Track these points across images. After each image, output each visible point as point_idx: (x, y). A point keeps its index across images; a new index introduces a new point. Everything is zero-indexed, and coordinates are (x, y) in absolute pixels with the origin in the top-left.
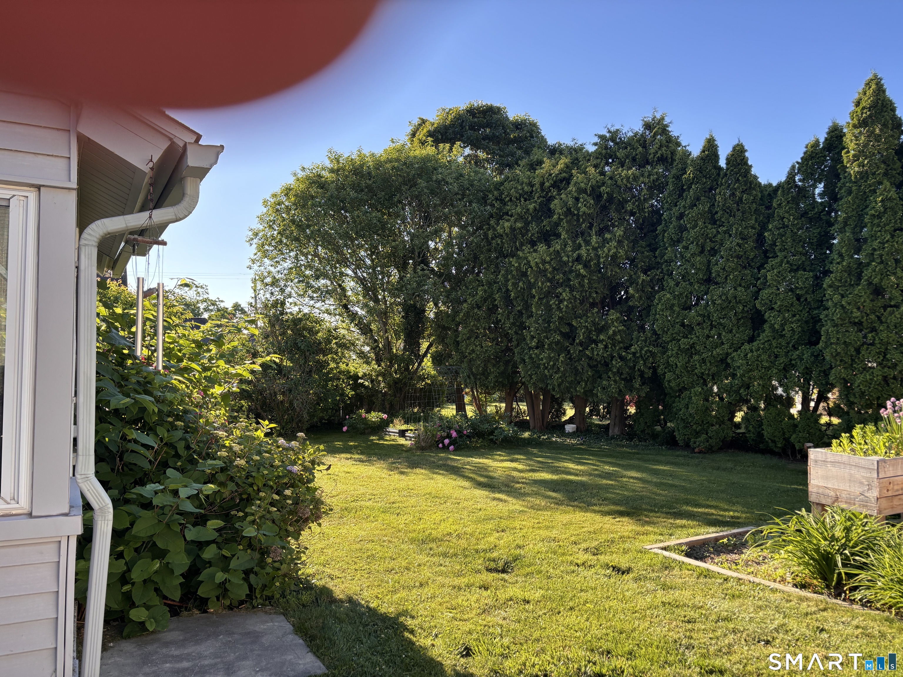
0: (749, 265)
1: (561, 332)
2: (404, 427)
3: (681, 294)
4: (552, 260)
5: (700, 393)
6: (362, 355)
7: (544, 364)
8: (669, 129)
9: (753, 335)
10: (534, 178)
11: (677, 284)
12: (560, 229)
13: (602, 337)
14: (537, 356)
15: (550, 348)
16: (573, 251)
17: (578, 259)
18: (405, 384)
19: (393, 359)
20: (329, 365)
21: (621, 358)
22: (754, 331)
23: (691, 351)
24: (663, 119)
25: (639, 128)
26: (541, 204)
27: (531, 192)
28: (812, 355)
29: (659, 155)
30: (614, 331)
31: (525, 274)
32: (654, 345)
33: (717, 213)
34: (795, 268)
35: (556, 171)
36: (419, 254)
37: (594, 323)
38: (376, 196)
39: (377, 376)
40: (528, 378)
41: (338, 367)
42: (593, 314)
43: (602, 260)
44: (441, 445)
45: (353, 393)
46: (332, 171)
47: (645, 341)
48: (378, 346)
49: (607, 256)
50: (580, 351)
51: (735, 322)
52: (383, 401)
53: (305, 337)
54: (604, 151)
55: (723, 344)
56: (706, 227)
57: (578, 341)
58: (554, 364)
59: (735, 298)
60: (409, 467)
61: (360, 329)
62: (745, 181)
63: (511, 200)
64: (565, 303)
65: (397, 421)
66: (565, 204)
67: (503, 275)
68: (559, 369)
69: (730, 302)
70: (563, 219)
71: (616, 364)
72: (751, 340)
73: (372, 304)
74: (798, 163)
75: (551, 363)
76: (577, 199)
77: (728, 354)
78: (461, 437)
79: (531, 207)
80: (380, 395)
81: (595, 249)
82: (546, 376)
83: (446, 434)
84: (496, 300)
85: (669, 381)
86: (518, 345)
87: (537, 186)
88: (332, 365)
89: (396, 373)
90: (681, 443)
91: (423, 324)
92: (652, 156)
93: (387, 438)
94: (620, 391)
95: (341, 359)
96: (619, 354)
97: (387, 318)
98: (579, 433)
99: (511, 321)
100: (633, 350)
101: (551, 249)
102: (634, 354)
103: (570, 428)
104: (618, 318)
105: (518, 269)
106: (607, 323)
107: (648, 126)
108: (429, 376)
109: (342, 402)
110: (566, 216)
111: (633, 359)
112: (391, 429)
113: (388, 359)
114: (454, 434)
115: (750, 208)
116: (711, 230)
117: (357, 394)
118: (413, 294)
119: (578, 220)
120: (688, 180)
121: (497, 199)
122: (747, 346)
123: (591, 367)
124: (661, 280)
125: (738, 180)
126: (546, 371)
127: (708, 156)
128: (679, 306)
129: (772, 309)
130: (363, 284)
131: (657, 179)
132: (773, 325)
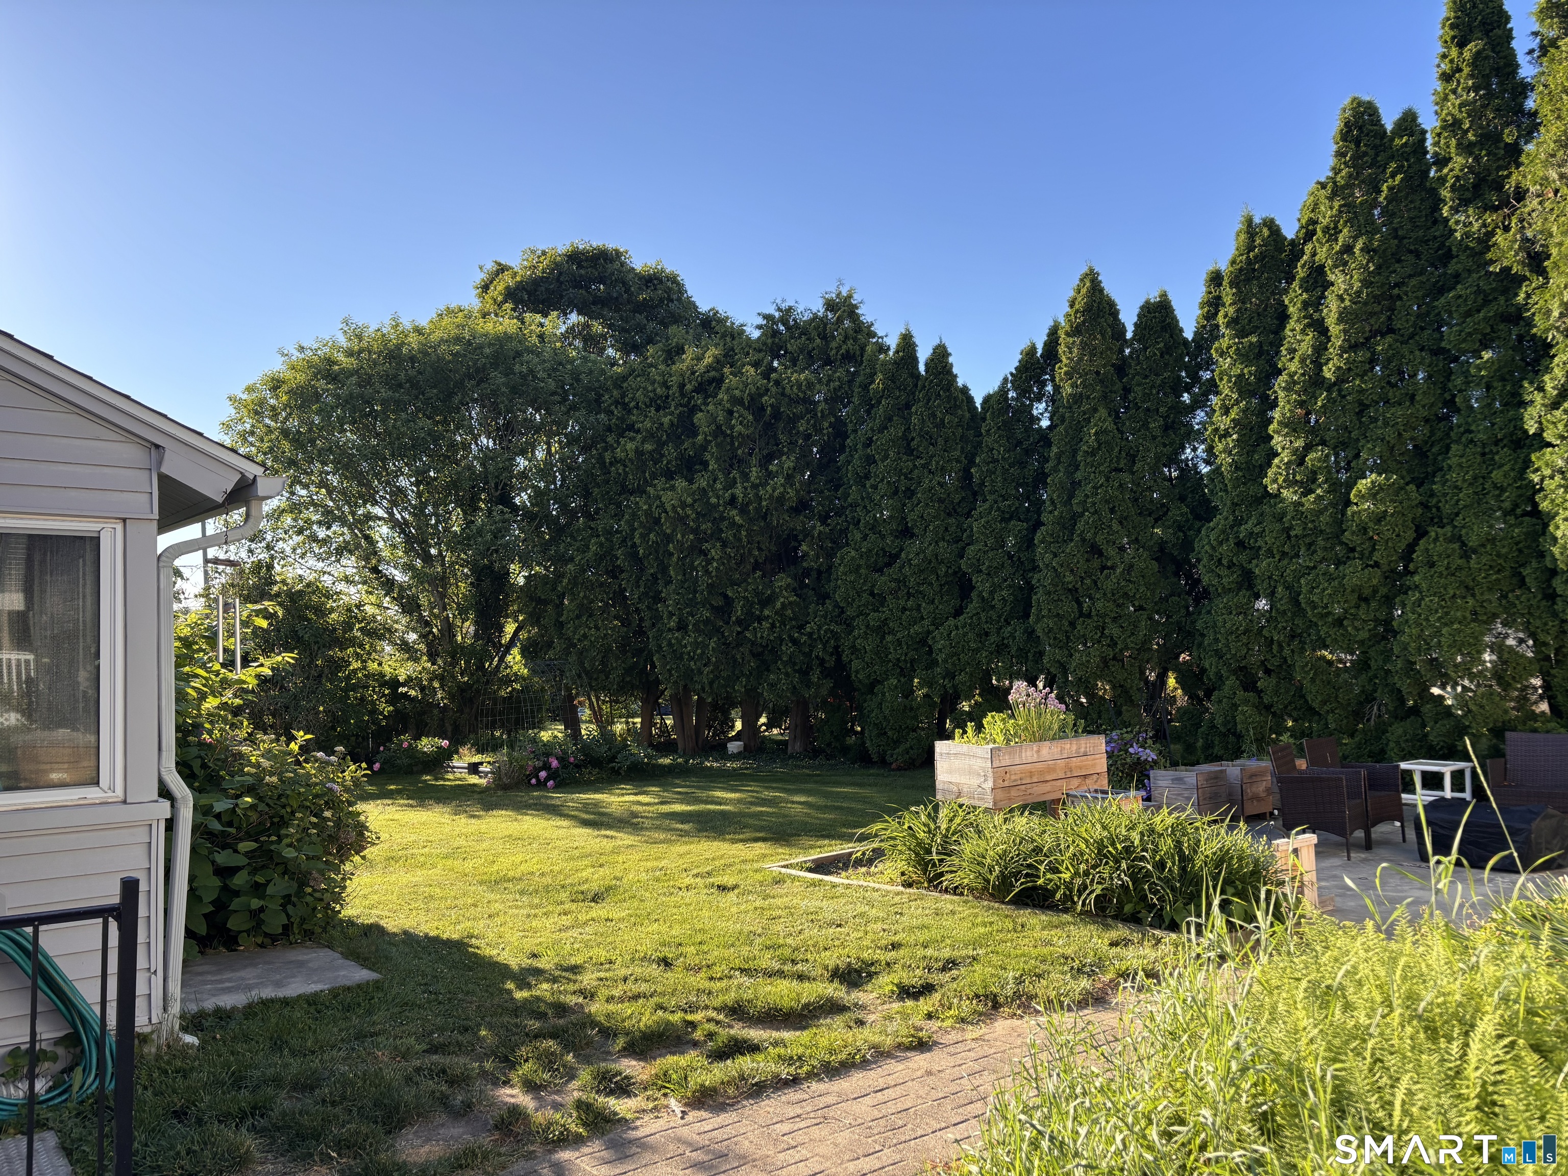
0: (955, 511)
1: (711, 605)
2: (477, 759)
3: (870, 551)
4: (695, 501)
5: (896, 687)
6: (405, 647)
7: (689, 653)
8: (859, 311)
9: (961, 606)
10: (671, 376)
11: (865, 538)
12: (707, 456)
13: (766, 612)
14: (679, 641)
15: (697, 629)
16: (726, 489)
17: (733, 500)
18: (478, 691)
19: (456, 652)
20: (350, 664)
21: (795, 642)
22: (962, 601)
23: (882, 630)
24: (850, 297)
25: (818, 307)
26: (680, 415)
27: (667, 397)
28: (1025, 631)
29: (843, 351)
30: (783, 604)
31: (657, 521)
32: (836, 623)
33: (913, 439)
34: (1007, 516)
35: (701, 367)
36: (497, 485)
37: (757, 593)
38: (423, 394)
39: (431, 680)
40: (667, 675)
41: (365, 668)
42: (755, 578)
43: (764, 503)
44: (534, 781)
45: (391, 708)
46: (350, 353)
47: (825, 617)
48: (431, 632)
49: (771, 496)
50: (738, 633)
51: (937, 588)
52: (442, 720)
53: (308, 620)
54: (769, 341)
55: (922, 618)
56: (900, 459)
57: (734, 619)
58: (703, 653)
59: (937, 555)
60: (483, 810)
61: (402, 606)
62: (948, 397)
63: (637, 407)
64: (715, 564)
65: (464, 750)
66: (714, 419)
67: (627, 522)
68: (709, 659)
69: (930, 562)
70: (711, 442)
71: (787, 649)
72: (958, 612)
73: (418, 563)
74: (1012, 374)
75: (699, 651)
76: (730, 413)
77: (929, 632)
78: (565, 767)
79: (666, 420)
80: (436, 711)
81: (755, 486)
82: (692, 670)
83: (541, 764)
84: (617, 559)
85: (857, 672)
86: (654, 625)
87: (675, 388)
88: (356, 665)
89: (462, 675)
90: (875, 758)
91: (507, 596)
92: (833, 352)
93: (450, 776)
94: (794, 687)
95: (369, 654)
96: (790, 636)
97: (444, 587)
98: (747, 754)
99: (642, 589)
100: (808, 630)
101: (695, 487)
102: (810, 635)
103: (734, 747)
104: (788, 585)
105: (648, 513)
106: (773, 592)
107: (830, 306)
108: (517, 677)
109: (373, 723)
110: (716, 437)
111: (809, 642)
112: (456, 763)
113: (449, 653)
114: (555, 763)
115: (954, 433)
116: (906, 464)
117: (396, 711)
118: (488, 549)
119: (732, 443)
120: (876, 391)
121: (617, 403)
122: (951, 622)
123: (754, 655)
124: (845, 531)
125: (939, 395)
126: (692, 663)
127: (902, 358)
128: (868, 567)
129: (981, 571)
130: (403, 531)
131: (840, 387)
132: (981, 592)
